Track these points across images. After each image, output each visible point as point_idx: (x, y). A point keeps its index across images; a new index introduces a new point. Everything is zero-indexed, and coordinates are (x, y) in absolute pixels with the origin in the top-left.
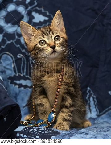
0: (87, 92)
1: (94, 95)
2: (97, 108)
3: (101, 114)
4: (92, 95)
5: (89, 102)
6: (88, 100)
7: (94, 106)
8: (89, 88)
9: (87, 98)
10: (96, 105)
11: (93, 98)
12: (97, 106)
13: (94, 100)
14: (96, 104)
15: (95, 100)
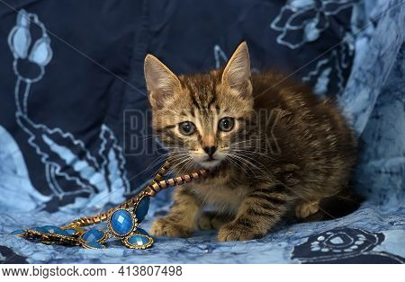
0: (102, 136)
1: (118, 144)
2: (124, 177)
3: (134, 192)
4: (115, 146)
5: (105, 162)
6: (104, 157)
7: (119, 173)
8: (104, 127)
9: (100, 152)
10: (122, 171)
11: (117, 152)
12: (125, 173)
13: (117, 158)
14: (122, 167)
15: (121, 156)
